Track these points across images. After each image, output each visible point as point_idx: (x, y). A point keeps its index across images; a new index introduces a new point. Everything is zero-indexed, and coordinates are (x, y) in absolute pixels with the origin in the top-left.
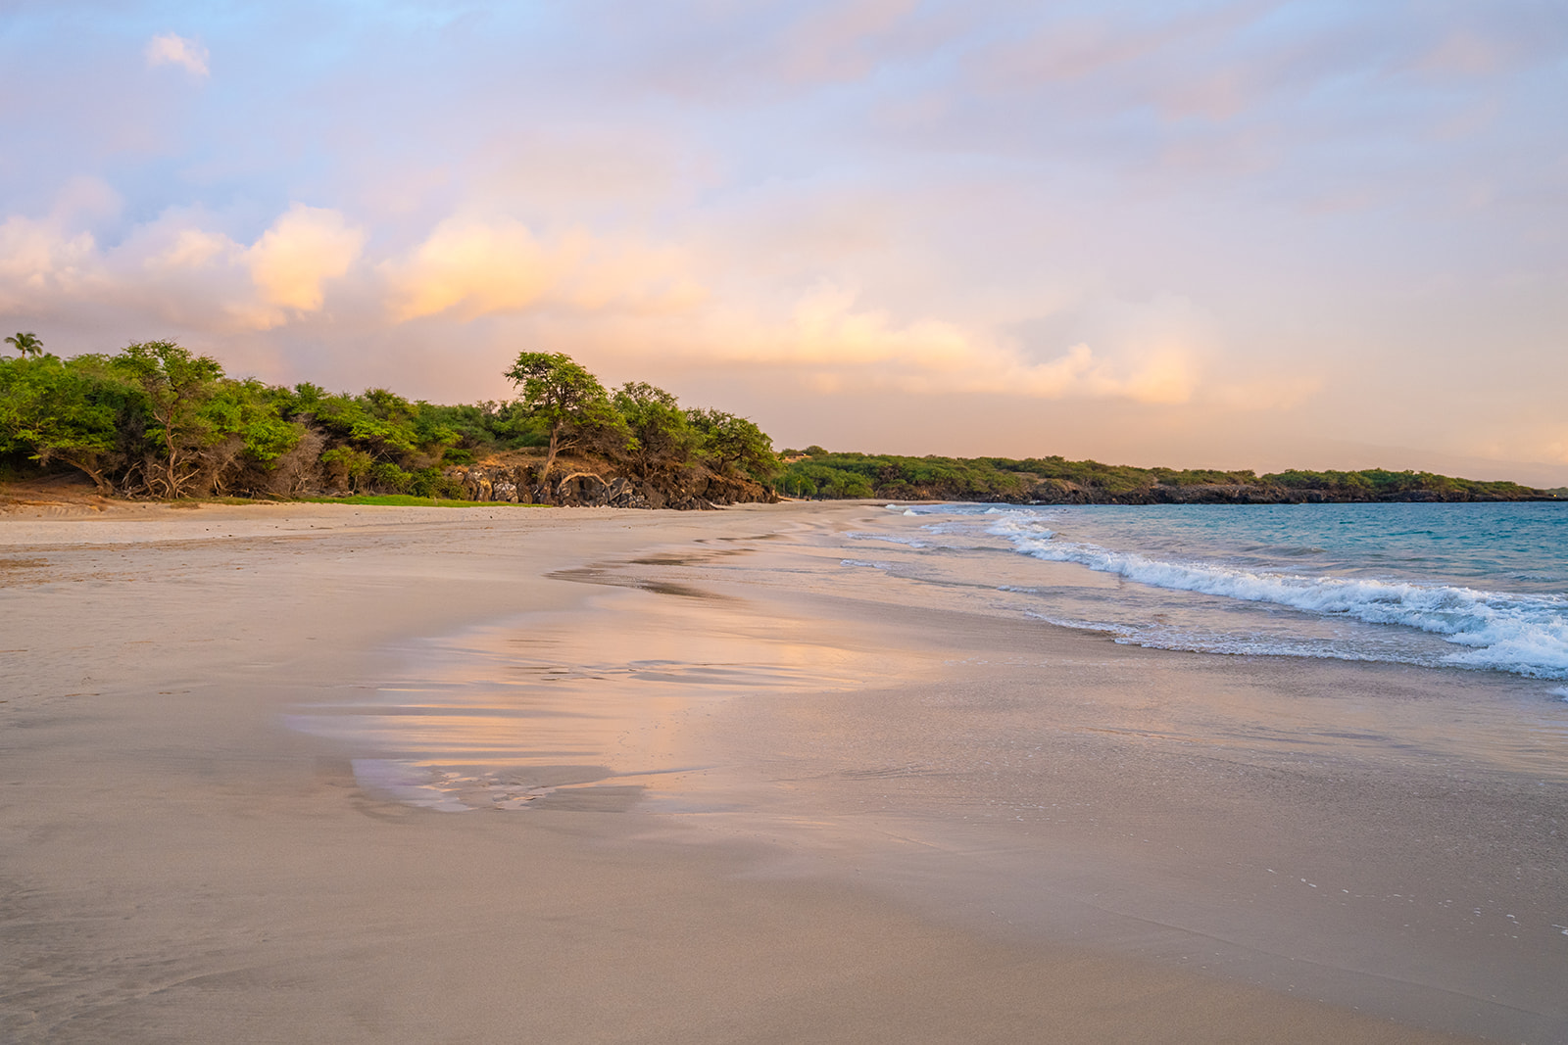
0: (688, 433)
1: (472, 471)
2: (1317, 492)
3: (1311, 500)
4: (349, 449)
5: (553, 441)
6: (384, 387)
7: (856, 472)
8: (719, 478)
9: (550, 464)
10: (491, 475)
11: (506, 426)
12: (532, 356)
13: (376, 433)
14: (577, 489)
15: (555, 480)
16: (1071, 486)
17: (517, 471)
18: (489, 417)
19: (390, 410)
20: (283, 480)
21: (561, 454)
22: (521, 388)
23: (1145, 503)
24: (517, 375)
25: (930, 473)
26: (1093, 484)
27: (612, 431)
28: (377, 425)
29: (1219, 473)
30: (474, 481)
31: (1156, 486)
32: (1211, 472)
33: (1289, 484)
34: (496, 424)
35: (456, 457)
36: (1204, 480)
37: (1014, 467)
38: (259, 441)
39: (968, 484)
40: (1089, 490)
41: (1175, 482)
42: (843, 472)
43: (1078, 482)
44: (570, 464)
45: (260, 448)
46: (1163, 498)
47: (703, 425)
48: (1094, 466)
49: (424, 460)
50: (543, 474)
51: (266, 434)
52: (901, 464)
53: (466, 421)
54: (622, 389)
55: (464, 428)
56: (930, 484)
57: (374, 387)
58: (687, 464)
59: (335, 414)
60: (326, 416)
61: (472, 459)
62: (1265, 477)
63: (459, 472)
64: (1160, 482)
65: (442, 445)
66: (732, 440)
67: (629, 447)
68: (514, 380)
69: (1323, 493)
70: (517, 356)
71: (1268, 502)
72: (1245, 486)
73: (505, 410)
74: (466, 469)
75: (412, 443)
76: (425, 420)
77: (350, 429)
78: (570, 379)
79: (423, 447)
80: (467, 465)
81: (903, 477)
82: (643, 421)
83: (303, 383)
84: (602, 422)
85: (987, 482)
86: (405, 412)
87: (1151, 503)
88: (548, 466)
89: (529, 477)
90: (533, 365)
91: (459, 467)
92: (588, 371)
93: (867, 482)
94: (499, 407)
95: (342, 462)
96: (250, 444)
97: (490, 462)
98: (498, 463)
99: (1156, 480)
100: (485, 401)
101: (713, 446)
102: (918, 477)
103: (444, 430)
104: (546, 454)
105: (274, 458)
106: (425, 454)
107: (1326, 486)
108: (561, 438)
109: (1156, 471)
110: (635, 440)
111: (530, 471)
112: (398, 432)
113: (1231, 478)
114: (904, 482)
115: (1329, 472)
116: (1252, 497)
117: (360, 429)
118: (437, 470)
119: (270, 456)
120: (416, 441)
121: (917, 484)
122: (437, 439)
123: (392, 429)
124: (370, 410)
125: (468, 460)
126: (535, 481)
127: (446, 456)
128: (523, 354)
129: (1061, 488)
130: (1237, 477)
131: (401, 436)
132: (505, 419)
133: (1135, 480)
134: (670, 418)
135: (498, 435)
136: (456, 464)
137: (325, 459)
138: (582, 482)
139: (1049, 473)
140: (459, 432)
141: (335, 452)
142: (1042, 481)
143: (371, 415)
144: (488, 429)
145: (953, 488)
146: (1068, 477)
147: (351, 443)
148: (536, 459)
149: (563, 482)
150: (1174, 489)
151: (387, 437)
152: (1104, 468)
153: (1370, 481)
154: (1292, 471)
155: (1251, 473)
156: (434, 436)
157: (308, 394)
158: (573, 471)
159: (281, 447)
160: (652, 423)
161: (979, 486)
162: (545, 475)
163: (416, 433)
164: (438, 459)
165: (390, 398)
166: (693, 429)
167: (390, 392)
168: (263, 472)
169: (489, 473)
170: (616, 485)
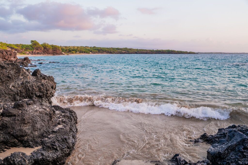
14: (37, 53)
15: (35, 52)
16: (125, 51)
21: (36, 50)
26: (128, 51)
30: (27, 52)
37: (119, 49)
39: (110, 51)
40: (127, 52)
43: (126, 51)
46: (136, 53)
50: (34, 52)
52: (102, 49)
54: (43, 43)
56: (105, 51)
63: (25, 52)
68: (31, 43)
77: (14, 48)
78: (36, 43)
82: (44, 46)
84: (39, 47)
88: (34, 51)
90: (32, 41)
92: (38, 42)
93: (97, 51)
97: (29, 51)
102: (104, 50)
107: (161, 52)
114: (102, 51)
121: (104, 51)
125: (27, 50)
129: (123, 52)
131: (19, 48)
133: (133, 51)
139: (123, 50)
142: (121, 51)
143: (16, 46)
145: (108, 52)
150: (138, 52)
153: (166, 51)
157: (10, 45)
158: (37, 51)
160: (45, 47)
161: (112, 51)
164: (24, 50)
170: (41, 53)
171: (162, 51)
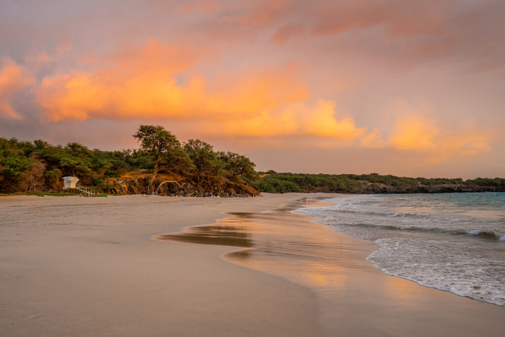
0: (218, 162)
1: (118, 180)
2: (491, 187)
3: (489, 190)
4: (59, 170)
5: (156, 166)
6: (77, 142)
7: (290, 181)
8: (232, 183)
9: (154, 177)
10: (127, 182)
11: (135, 160)
12: (146, 127)
13: (72, 163)
14: (167, 188)
15: (156, 184)
16: (382, 186)
17: (139, 180)
18: (128, 157)
19: (79, 152)
20: (23, 185)
21: (160, 172)
22: (141, 142)
23: (416, 193)
24: (139, 136)
25: (321, 181)
26: (392, 185)
27: (183, 162)
28: (73, 159)
29: (447, 179)
30: (119, 185)
31: (420, 185)
32: (443, 179)
33: (479, 184)
34: (131, 159)
35: (111, 174)
36: (442, 183)
37: (357, 178)
38: (12, 166)
39: (338, 185)
40: (390, 187)
41: (428, 184)
42: (284, 181)
43: (386, 184)
44: (164, 177)
45: (12, 170)
46: (424, 191)
47: (225, 159)
48: (392, 177)
49: (95, 175)
50: (151, 181)
51: (16, 163)
52: (309, 177)
53: (116, 158)
54: (188, 142)
55: (115, 161)
56: (321, 186)
57: (72, 142)
58: (218, 176)
59: (52, 154)
60: (48, 155)
61: (118, 175)
62: (467, 181)
63: (111, 181)
64: (421, 184)
65: (104, 168)
66: (238, 166)
67: (191, 168)
68: (138, 139)
69: (494, 188)
70: (139, 127)
71: (471, 192)
72: (460, 185)
73: (135, 153)
74: (115, 179)
75: (90, 168)
76: (97, 157)
77: (60, 161)
78: (164, 138)
79: (95, 169)
80: (116, 178)
81: (310, 183)
82: (197, 157)
83: (38, 140)
84: (179, 157)
85: (346, 184)
86: (86, 153)
87: (418, 193)
88: (153, 177)
89: (145, 182)
90: (146, 131)
91: (112, 179)
92: (172, 134)
94: (132, 152)
95: (55, 176)
96: (8, 168)
97: (126, 176)
98: (130, 177)
99: (420, 183)
100: (126, 149)
101: (230, 168)
102: (316, 183)
103: (105, 161)
104: (153, 172)
105: (19, 174)
106: (95, 173)
107: (495, 185)
108: (160, 165)
109: (419, 179)
110: (194, 166)
111: (145, 180)
112: (82, 162)
113: (453, 181)
114: (310, 185)
115: (497, 179)
116: (463, 190)
117: (64, 161)
118: (101, 180)
119: (17, 173)
120: (91, 166)
121: (316, 186)
122: (101, 166)
123: (80, 161)
124: (70, 152)
125: (116, 176)
126: (147, 185)
127: (106, 174)
128: (142, 126)
129: (378, 187)
130: (455, 181)
131: (84, 164)
132: (135, 158)
133: (411, 183)
134: (209, 156)
135: (131, 164)
136: (111, 177)
137: (47, 175)
138: (169, 185)
139: (373, 180)
140: (112, 162)
141: (51, 172)
142: (370, 184)
143: (71, 155)
144: (127, 162)
145: (332, 187)
146: (381, 182)
147: (60, 168)
148: (148, 175)
149: (161, 185)
150: (428, 186)
151: (77, 165)
152: (396, 178)
154: (479, 178)
155: (461, 179)
156: (100, 164)
157: (40, 145)
158: (165, 180)
159: (23, 169)
160: (202, 158)
161: (343, 185)
162: (152, 182)
163: (92, 163)
164: (102, 175)
165: (79, 146)
166: (220, 161)
167: (80, 144)
168: (14, 181)
169: (126, 181)
170: (185, 186)
171: (499, 183)
